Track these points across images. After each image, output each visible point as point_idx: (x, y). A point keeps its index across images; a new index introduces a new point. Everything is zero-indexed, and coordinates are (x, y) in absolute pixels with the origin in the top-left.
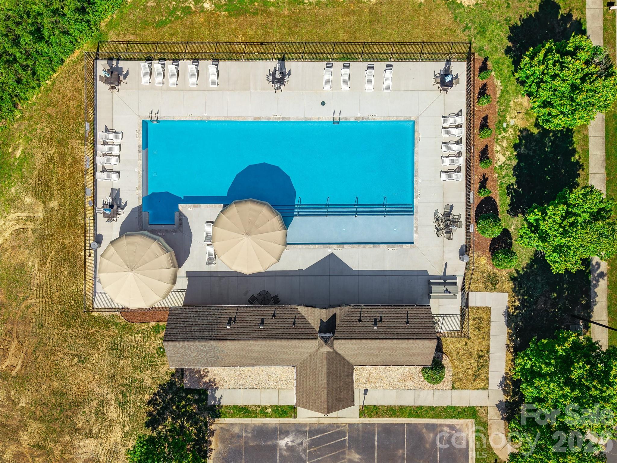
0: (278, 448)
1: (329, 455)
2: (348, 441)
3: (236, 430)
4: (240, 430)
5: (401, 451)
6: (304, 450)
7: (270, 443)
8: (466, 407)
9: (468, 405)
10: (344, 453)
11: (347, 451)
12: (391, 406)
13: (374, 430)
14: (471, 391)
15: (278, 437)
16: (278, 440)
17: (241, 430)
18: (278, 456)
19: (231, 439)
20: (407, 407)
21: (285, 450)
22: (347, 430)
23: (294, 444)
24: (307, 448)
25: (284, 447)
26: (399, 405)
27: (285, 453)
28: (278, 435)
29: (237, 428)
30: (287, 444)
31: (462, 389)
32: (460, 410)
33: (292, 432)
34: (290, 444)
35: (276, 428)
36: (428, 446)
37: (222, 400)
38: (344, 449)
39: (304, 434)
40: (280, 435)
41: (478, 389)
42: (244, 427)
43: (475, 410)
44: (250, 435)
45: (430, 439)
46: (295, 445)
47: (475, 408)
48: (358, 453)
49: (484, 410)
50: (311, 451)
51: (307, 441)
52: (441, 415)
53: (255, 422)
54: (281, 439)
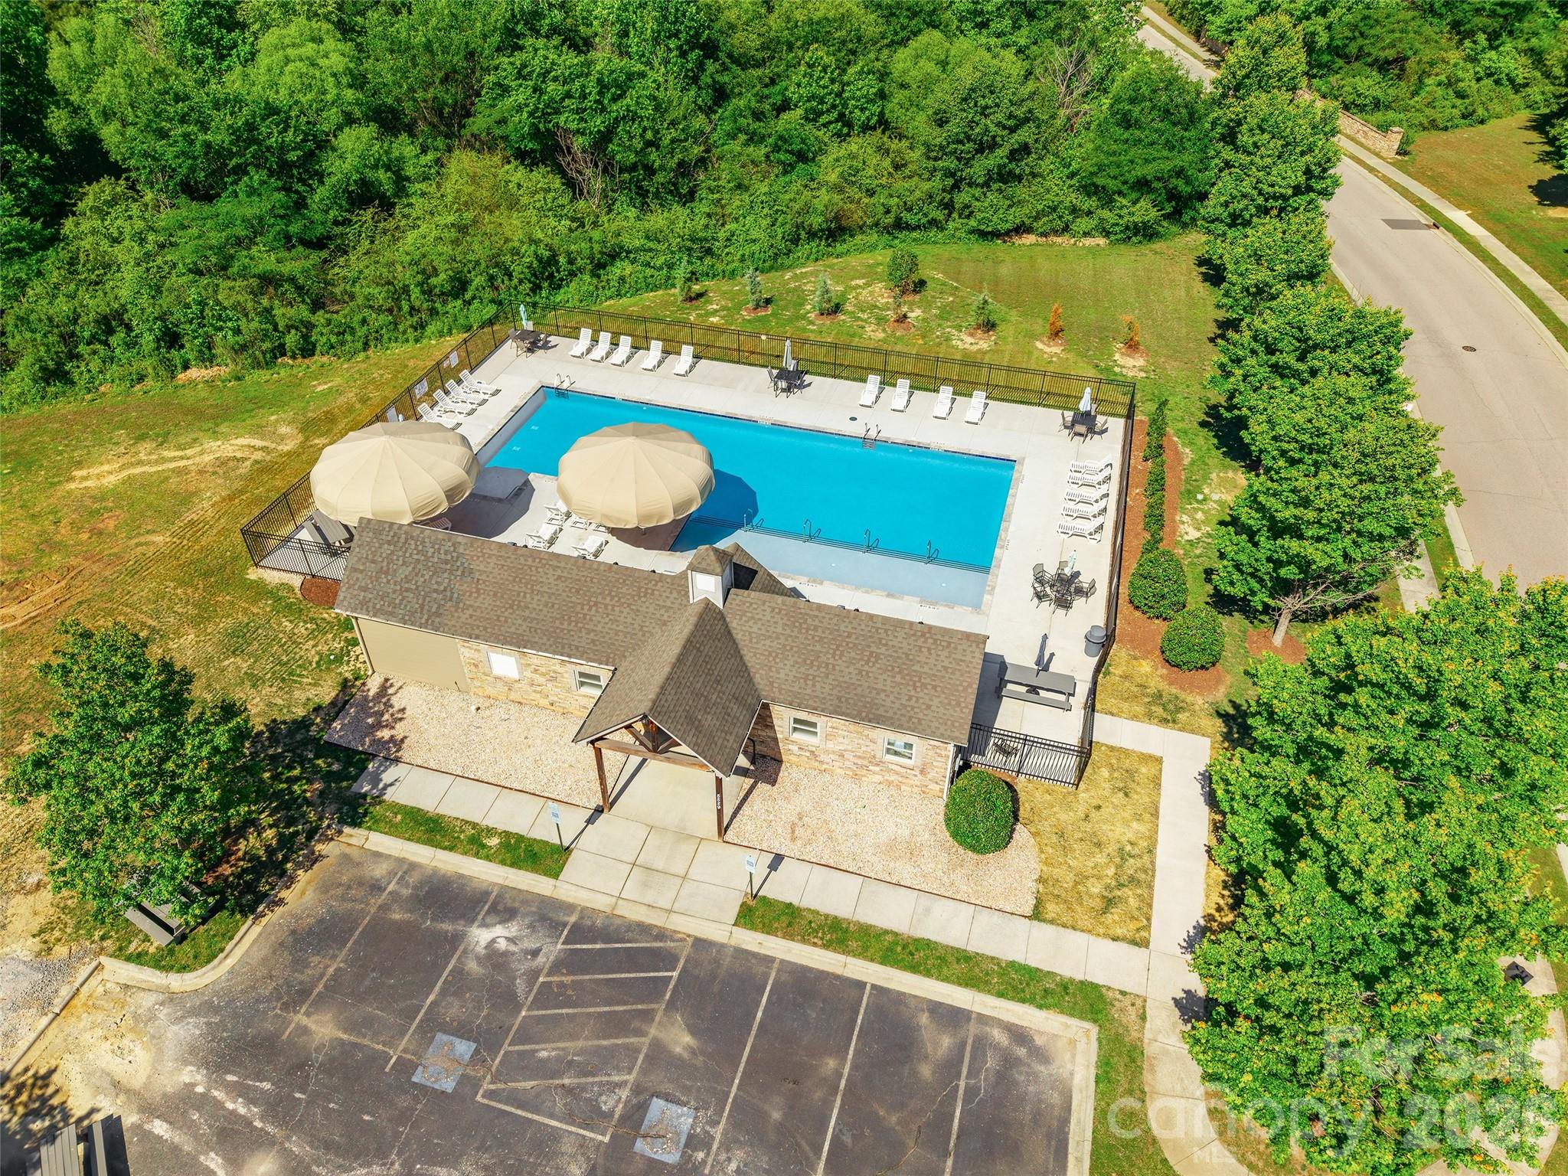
0: (461, 948)
1: (599, 1009)
2: (676, 987)
3: (379, 871)
4: (389, 873)
5: (831, 1063)
6: (535, 973)
7: (447, 927)
8: (1072, 980)
9: (1079, 976)
10: (647, 1016)
11: (660, 1014)
12: (836, 917)
13: (766, 976)
14: (1092, 938)
15: (480, 917)
16: (476, 924)
17: (392, 874)
18: (450, 967)
19: (349, 887)
20: (887, 932)
21: (478, 958)
22: (685, 953)
23: (513, 948)
24: (545, 971)
25: (480, 949)
26: (862, 921)
27: (472, 966)
28: (483, 913)
29: (385, 866)
30: (493, 941)
31: (1064, 926)
32: (1053, 986)
33: (524, 916)
34: (502, 945)
35: (487, 893)
36: (926, 1071)
37: (390, 790)
38: (653, 1006)
39: (556, 928)
40: (488, 912)
41: (1115, 939)
42: (405, 867)
43: (1101, 996)
44: (406, 892)
45: (940, 1053)
46: (513, 954)
47: (1104, 990)
48: (693, 1030)
49: (1133, 1005)
50: (551, 983)
51: (553, 949)
52: (986, 982)
53: (440, 866)
54: (484, 925)
